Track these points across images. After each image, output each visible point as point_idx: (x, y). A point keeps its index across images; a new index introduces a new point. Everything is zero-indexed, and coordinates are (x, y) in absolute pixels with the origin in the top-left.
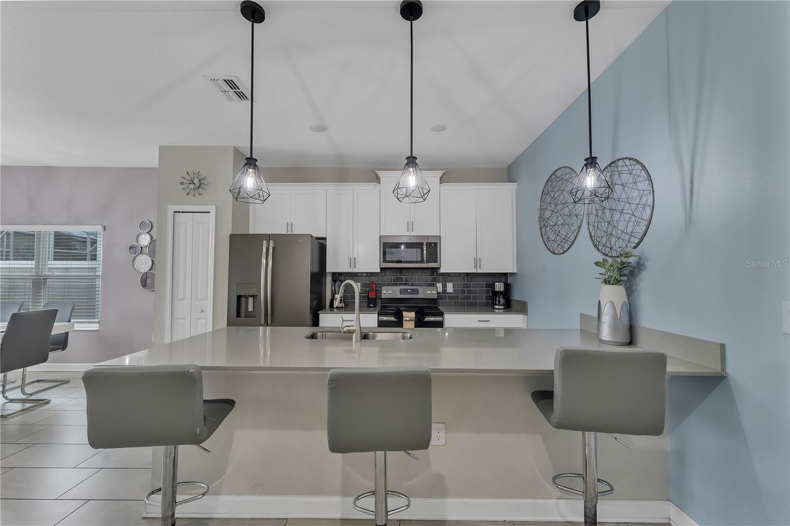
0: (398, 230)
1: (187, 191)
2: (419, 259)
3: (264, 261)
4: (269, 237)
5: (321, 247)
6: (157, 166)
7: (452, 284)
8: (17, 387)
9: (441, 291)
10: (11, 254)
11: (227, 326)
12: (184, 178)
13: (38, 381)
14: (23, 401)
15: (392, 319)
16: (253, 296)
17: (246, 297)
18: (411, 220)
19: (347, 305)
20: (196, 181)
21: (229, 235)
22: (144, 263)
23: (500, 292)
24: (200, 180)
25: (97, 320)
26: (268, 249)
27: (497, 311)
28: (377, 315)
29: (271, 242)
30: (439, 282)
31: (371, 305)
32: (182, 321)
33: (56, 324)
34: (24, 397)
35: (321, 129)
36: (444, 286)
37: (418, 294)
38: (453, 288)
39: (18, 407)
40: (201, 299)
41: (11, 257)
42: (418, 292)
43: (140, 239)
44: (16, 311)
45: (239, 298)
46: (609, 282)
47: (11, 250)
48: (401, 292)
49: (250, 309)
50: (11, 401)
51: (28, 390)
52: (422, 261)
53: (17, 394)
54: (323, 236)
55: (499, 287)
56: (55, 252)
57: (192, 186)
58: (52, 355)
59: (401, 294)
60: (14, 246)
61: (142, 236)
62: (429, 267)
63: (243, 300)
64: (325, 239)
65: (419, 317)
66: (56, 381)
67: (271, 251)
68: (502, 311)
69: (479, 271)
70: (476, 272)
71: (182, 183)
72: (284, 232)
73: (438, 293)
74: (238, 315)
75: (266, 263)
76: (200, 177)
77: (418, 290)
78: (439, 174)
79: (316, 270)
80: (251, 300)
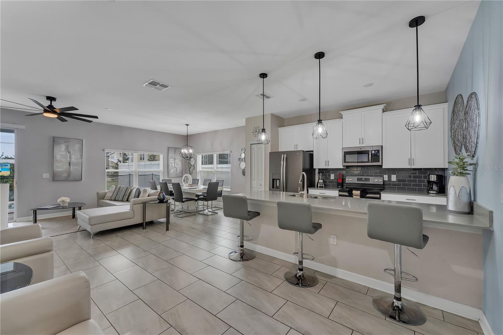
0: (354, 144)
1: (254, 136)
2: (367, 160)
3: (282, 163)
4: (284, 153)
5: (311, 155)
6: (245, 125)
7: (396, 176)
8: (210, 208)
9: (387, 180)
10: (207, 163)
11: (269, 190)
12: (253, 130)
13: (215, 207)
14: (212, 212)
15: (347, 194)
16: (279, 179)
17: (276, 180)
18: (362, 137)
19: (326, 186)
20: (258, 131)
21: (269, 153)
22: (243, 165)
23: (434, 182)
24: (259, 130)
25: (230, 187)
26: (284, 158)
27: (432, 194)
28: (338, 191)
29: (285, 155)
30: (386, 174)
31: (339, 187)
32: (254, 189)
33: (219, 187)
34: (212, 211)
35: (304, 100)
36: (390, 177)
37: (369, 181)
38: (396, 178)
39: (210, 213)
40: (260, 180)
41: (207, 164)
42: (369, 180)
43: (241, 156)
44: (209, 182)
45: (273, 180)
46: (455, 174)
47: (207, 160)
48: (358, 180)
49: (278, 185)
50: (209, 211)
51: (213, 209)
52: (368, 162)
53: (210, 210)
54: (312, 150)
55: (433, 178)
56: (219, 160)
57: (256, 133)
58: (218, 198)
59: (357, 181)
60: (208, 159)
61: (242, 154)
62: (373, 165)
63: (275, 181)
64: (313, 151)
65: (362, 194)
66: (220, 208)
67: (285, 158)
68: (434, 195)
69: (413, 167)
70: (410, 168)
71: (253, 132)
72: (294, 150)
73: (384, 181)
74: (273, 187)
75: (283, 164)
76: (259, 129)
77: (369, 179)
78: (382, 106)
79: (308, 166)
80: (278, 181)
